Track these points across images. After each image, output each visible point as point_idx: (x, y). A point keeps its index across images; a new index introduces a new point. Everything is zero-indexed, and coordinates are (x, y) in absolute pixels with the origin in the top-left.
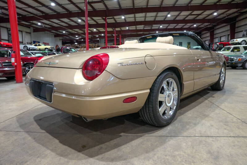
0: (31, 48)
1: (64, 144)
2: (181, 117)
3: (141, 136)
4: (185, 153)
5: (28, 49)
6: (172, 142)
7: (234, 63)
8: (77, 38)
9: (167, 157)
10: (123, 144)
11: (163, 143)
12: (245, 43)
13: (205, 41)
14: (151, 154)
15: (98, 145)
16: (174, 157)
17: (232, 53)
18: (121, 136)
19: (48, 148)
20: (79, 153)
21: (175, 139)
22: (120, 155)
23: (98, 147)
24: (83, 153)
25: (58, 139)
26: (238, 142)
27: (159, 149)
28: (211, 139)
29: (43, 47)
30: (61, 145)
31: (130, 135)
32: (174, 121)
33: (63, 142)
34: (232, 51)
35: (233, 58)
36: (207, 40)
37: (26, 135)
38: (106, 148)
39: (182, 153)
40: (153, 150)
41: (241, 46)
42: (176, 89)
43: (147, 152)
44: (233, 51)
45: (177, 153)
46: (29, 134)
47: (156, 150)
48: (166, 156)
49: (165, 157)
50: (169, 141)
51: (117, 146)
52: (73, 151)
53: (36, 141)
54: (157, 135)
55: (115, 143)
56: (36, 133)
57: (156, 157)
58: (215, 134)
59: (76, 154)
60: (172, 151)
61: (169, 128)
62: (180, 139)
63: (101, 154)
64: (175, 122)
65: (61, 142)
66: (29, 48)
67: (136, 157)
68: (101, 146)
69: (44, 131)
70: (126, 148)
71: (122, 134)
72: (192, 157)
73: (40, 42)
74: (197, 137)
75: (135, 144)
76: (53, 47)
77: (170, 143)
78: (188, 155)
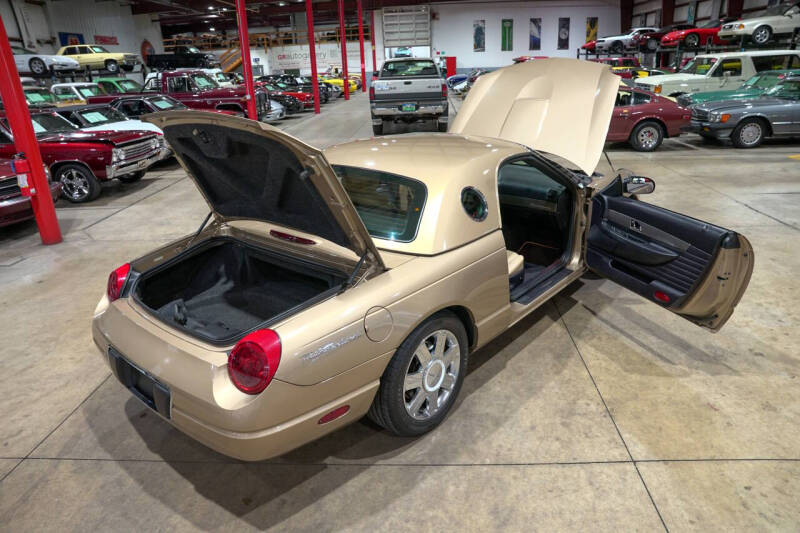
0: (56, 68)
1: (207, 496)
2: (474, 394)
3: (369, 465)
4: (447, 512)
5: (48, 68)
6: (429, 482)
7: (707, 130)
8: (210, 13)
9: (409, 526)
10: (329, 492)
11: (410, 484)
12: (768, 35)
13: (646, 14)
14: (378, 518)
15: (277, 495)
16: (422, 525)
17: (717, 79)
18: (325, 466)
19: (174, 508)
20: (238, 520)
21: (436, 472)
22: (319, 521)
23: (277, 500)
24: (247, 520)
25: (193, 483)
26: (565, 478)
27: (397, 502)
28: (513, 472)
29: (96, 56)
30: (199, 497)
31: (346, 461)
32: (453, 411)
33: (205, 490)
34: (714, 74)
35: (707, 113)
36: (652, 12)
37: (121, 472)
38: (293, 503)
39: (440, 513)
40: (385, 505)
41: (745, 57)
42: (455, 345)
43: (373, 511)
44: (719, 72)
45: (430, 513)
46: (127, 468)
47: (391, 506)
48: (407, 521)
49: (404, 524)
50: (424, 478)
51: (317, 495)
52: (227, 514)
53: (145, 489)
54: (404, 461)
55: (311, 487)
56: (141, 465)
57: (387, 524)
58: (528, 457)
59: (234, 522)
60: (421, 508)
61: (435, 437)
62: (448, 473)
63: (283, 519)
64: (455, 414)
65: (200, 489)
66: (51, 67)
67: (349, 524)
68: (284, 496)
69: (156, 457)
70: (332, 502)
71: (329, 460)
72: (457, 524)
73: (86, 39)
74: (485, 468)
75: (353, 489)
76: (134, 57)
77: (423, 485)
78: (451, 518)
